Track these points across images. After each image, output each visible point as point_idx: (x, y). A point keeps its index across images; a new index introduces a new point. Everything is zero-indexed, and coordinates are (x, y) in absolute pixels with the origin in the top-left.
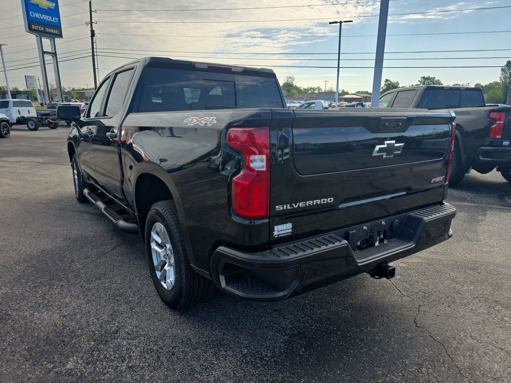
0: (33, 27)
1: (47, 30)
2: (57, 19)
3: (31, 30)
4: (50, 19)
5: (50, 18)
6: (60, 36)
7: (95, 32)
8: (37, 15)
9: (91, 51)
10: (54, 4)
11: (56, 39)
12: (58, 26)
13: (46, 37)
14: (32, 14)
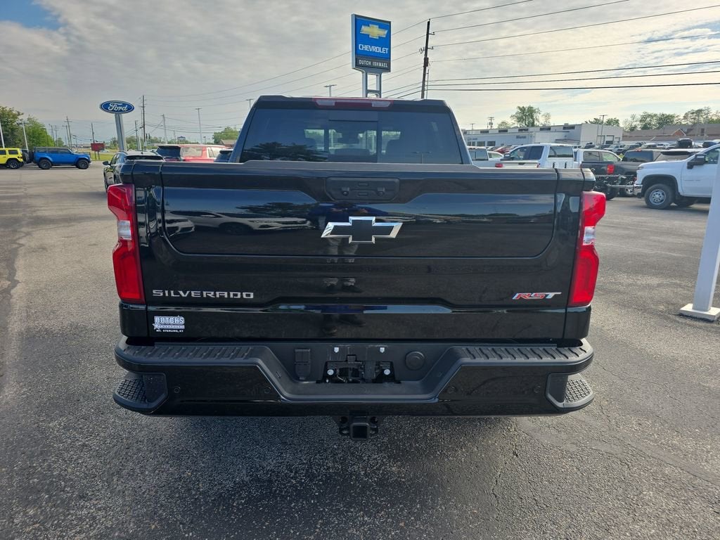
0: (361, 62)
1: (375, 64)
2: (387, 49)
3: (357, 66)
4: (380, 51)
5: (380, 48)
6: (388, 69)
7: (429, 61)
8: (366, 48)
9: (421, 85)
10: (386, 32)
11: (383, 75)
12: (387, 58)
13: (372, 73)
14: (361, 47)
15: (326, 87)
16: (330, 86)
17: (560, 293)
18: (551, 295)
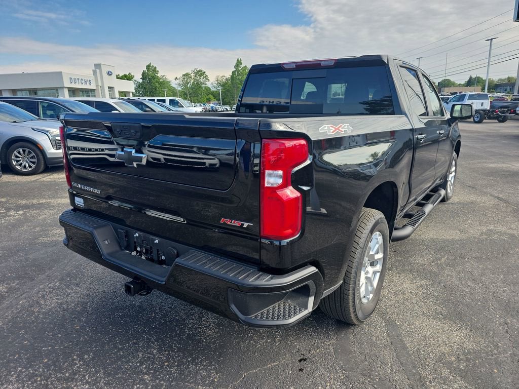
15: (488, 40)
16: (492, 39)
17: (252, 224)
18: (246, 225)
